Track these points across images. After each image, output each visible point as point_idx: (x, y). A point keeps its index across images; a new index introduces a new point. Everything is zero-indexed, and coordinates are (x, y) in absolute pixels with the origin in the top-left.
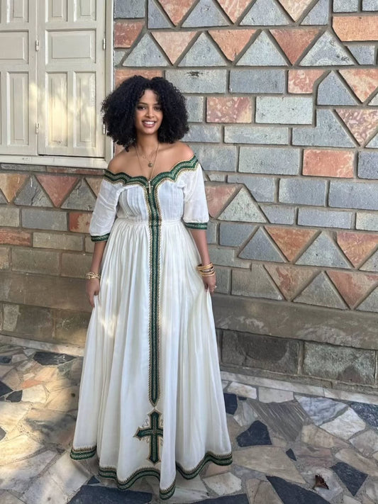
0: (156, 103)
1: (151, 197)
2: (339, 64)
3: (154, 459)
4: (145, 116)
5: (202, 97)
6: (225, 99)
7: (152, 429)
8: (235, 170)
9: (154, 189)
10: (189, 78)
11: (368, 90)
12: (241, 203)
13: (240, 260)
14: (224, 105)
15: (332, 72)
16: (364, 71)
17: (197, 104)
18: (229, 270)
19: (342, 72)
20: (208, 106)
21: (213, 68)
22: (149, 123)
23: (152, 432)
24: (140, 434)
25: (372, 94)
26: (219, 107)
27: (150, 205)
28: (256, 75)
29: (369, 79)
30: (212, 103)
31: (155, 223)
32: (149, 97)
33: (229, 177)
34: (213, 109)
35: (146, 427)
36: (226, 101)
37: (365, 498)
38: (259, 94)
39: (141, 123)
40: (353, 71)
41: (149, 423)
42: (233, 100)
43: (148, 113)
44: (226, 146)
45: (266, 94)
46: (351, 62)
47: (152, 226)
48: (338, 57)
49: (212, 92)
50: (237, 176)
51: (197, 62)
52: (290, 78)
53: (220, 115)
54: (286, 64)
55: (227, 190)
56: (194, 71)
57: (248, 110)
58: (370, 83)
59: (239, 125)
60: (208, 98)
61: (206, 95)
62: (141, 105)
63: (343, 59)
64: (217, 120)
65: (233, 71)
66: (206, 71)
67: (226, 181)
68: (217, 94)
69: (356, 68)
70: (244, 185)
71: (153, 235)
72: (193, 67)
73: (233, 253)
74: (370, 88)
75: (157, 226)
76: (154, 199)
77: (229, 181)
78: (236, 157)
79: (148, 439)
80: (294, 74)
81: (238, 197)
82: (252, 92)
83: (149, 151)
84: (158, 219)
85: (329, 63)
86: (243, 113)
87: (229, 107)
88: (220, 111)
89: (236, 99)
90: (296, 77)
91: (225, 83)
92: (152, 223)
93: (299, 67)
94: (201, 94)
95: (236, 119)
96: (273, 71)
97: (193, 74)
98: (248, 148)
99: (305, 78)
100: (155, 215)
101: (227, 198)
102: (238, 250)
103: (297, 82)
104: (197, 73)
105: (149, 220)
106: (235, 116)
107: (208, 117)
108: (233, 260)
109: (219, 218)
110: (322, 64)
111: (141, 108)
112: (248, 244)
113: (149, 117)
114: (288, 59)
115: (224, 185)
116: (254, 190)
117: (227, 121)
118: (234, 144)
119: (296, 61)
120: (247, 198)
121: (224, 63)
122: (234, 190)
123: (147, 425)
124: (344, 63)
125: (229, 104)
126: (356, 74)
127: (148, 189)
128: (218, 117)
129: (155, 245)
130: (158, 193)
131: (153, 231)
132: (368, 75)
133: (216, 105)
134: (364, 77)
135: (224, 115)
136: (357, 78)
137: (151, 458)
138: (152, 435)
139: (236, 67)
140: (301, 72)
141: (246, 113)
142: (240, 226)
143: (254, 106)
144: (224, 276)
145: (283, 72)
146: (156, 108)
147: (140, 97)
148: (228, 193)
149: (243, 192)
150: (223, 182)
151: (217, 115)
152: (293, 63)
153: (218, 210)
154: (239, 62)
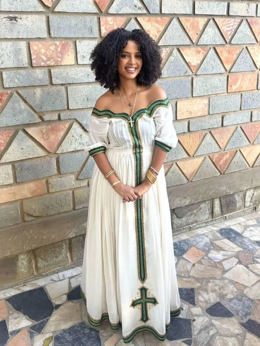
0: (138, 51)
1: (133, 130)
2: (137, 13)
3: (145, 319)
4: (128, 63)
5: (25, 42)
6: (48, 44)
7: (142, 299)
8: (66, 108)
9: (135, 123)
10: (8, 23)
11: (157, 34)
12: (75, 135)
13: (79, 181)
14: (47, 49)
15: (132, 19)
16: (153, 18)
17: (20, 49)
18: (71, 192)
19: (139, 19)
20: (32, 51)
21: (31, 13)
22: (131, 69)
23: (142, 301)
24: (134, 304)
25: (160, 36)
26: (43, 51)
27: (133, 136)
28: (73, 20)
29: (157, 25)
30: (35, 48)
31: (138, 151)
32: (131, 47)
33: (61, 115)
34: (38, 54)
35: (138, 298)
36: (49, 46)
37: (200, 303)
38: (78, 38)
39: (124, 70)
40: (146, 18)
41: (139, 295)
42: (55, 45)
43: (130, 60)
44: (54, 88)
45: (84, 38)
46: (145, 11)
47: (136, 153)
48: (136, 7)
49: (34, 37)
50: (68, 113)
51: (14, 6)
52: (102, 23)
53: (44, 58)
54: (98, 12)
55: (62, 126)
56: (12, 15)
57: (70, 53)
58: (157, 28)
59: (64, 67)
60: (31, 43)
61: (28, 41)
62: (125, 53)
63: (139, 8)
64: (42, 64)
65: (52, 17)
66: (24, 16)
67: (59, 119)
68: (39, 39)
69: (148, 16)
70: (76, 119)
71: (137, 160)
72: (10, 12)
73: (73, 177)
74: (158, 32)
75: (140, 153)
76: (136, 131)
77: (62, 118)
78: (65, 96)
79: (139, 306)
80: (104, 20)
81: (72, 130)
82: (72, 36)
83: (130, 93)
84: (140, 147)
85: (130, 11)
86: (66, 56)
87: (53, 51)
88: (44, 55)
89: (58, 43)
90: (107, 23)
91: (46, 28)
92: (135, 150)
93: (108, 14)
94: (22, 39)
95: (60, 62)
96: (88, 18)
97: (11, 19)
98: (74, 87)
99: (113, 24)
100: (137, 144)
101: (62, 133)
102: (77, 173)
103: (107, 27)
104: (15, 18)
105: (133, 149)
106: (59, 59)
107: (34, 61)
108: (73, 183)
109: (57, 152)
110: (125, 12)
111: (124, 56)
112: (85, 167)
113: (131, 64)
114: (99, 7)
115: (58, 122)
116: (85, 123)
117: (52, 64)
118: (62, 85)
119: (105, 8)
120: (79, 130)
121: (41, 9)
122: (67, 126)
123: (138, 297)
124: (140, 12)
125: (52, 48)
126: (149, 21)
127: (130, 123)
128: (43, 61)
129: (138, 167)
130: (139, 125)
131: (136, 157)
132: (156, 22)
133: (40, 49)
134: (154, 24)
135: (49, 59)
136: (149, 24)
137: (142, 319)
138: (142, 303)
139: (53, 12)
140: (110, 19)
141: (69, 55)
142: (76, 154)
143: (75, 50)
144: (67, 198)
145: (95, 18)
146: (137, 56)
147: (124, 48)
148: (63, 129)
149: (76, 126)
150: (56, 120)
151: (42, 59)
152: (103, 11)
153: (56, 145)
154: (56, 8)
